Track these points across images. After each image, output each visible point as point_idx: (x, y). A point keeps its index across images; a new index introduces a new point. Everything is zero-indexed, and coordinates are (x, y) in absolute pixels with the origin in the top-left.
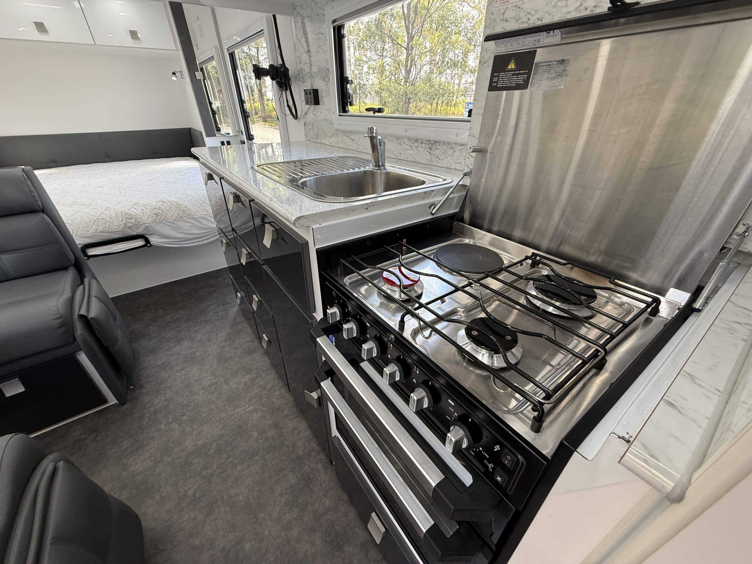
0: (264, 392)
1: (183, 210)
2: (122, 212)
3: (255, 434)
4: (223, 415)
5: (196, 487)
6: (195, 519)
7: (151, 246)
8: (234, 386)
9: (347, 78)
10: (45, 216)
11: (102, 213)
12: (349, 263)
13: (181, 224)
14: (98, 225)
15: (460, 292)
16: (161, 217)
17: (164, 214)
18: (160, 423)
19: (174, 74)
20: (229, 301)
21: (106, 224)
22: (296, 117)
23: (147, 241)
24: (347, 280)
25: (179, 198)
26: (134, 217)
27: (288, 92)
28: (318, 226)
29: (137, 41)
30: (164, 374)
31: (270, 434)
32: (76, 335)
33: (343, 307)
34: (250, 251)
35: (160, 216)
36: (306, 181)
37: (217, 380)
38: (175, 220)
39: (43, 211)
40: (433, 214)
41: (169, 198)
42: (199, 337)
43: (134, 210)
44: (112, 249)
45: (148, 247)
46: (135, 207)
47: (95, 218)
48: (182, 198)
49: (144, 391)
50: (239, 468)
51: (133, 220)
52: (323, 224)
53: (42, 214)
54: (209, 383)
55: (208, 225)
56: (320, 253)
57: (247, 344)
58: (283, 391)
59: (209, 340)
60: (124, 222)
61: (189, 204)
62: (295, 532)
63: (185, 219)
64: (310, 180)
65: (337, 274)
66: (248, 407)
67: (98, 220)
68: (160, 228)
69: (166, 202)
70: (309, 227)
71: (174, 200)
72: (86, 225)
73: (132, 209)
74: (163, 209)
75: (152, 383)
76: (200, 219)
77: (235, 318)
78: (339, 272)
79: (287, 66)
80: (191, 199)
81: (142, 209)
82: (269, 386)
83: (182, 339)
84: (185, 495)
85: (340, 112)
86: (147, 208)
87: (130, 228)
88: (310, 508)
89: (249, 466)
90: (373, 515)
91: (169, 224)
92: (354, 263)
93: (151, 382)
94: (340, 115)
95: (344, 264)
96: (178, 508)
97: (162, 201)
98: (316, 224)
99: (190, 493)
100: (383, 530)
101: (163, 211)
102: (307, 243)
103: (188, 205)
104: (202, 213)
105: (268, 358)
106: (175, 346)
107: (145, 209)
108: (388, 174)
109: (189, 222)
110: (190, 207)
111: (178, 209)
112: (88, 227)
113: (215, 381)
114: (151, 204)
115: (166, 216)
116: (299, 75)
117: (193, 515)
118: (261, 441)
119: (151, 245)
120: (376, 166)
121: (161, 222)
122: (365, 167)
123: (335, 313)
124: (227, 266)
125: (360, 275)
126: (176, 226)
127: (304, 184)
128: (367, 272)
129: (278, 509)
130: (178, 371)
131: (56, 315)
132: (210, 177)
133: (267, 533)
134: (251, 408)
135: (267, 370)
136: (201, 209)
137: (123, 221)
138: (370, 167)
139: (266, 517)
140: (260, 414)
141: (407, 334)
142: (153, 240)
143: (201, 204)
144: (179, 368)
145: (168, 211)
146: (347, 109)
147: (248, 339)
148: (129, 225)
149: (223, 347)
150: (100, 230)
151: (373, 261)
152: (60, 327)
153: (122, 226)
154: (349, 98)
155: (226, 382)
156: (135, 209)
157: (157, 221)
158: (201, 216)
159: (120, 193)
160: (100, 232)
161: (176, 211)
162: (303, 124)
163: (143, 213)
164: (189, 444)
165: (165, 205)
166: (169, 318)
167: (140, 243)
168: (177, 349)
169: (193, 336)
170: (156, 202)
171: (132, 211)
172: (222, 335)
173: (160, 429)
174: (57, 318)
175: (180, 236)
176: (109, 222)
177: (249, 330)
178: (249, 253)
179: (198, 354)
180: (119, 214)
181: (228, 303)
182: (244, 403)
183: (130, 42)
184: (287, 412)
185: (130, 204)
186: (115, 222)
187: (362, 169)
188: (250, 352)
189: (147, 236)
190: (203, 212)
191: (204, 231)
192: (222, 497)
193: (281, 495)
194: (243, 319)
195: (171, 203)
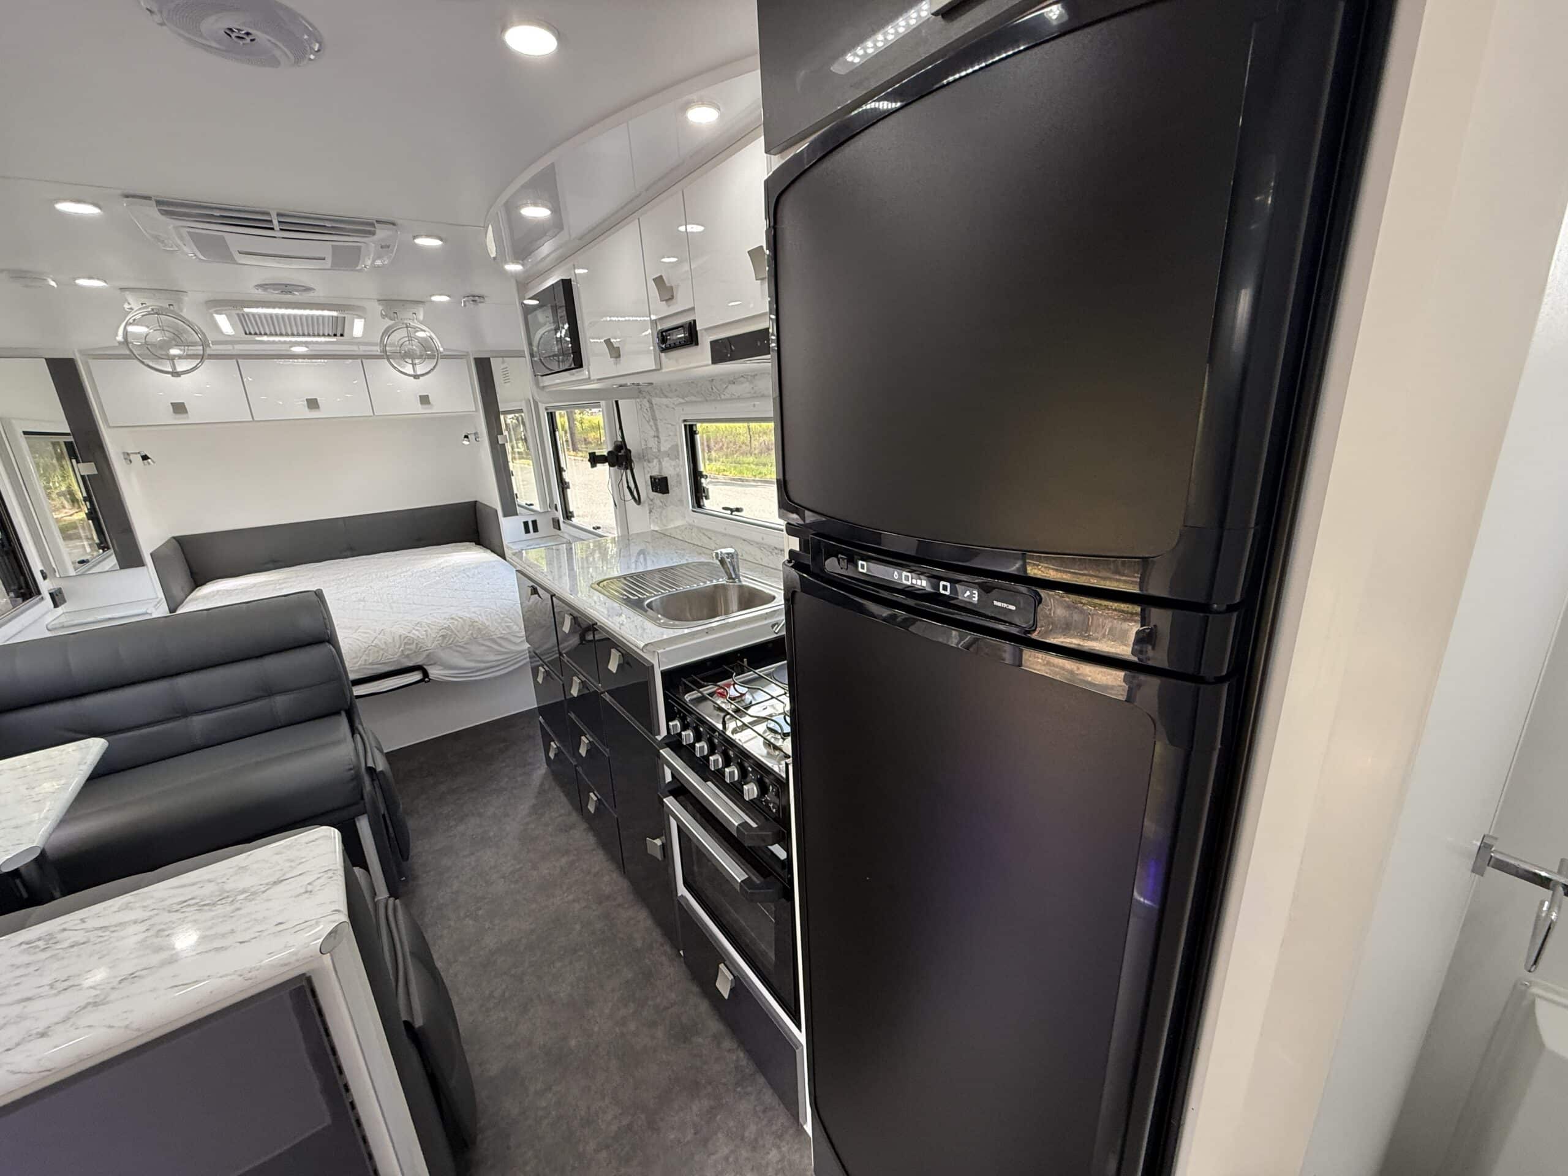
0: (588, 878)
1: (479, 629)
2: (400, 636)
3: (578, 927)
4: (534, 906)
5: (504, 986)
6: (506, 1019)
7: (429, 681)
8: (546, 871)
9: (701, 472)
10: (331, 647)
11: (376, 638)
12: (689, 682)
13: (474, 648)
14: (368, 655)
15: (774, 700)
16: (449, 639)
17: (454, 636)
18: (449, 920)
19: (466, 437)
20: (530, 760)
21: (378, 652)
22: (638, 501)
23: (426, 674)
24: (688, 697)
25: (474, 612)
26: (415, 642)
27: (629, 471)
28: (662, 650)
29: (427, 406)
30: (446, 862)
31: (598, 926)
32: (364, 791)
33: (683, 720)
34: (584, 679)
35: (447, 639)
36: (651, 602)
37: (521, 865)
38: (465, 644)
39: (329, 642)
40: (777, 633)
41: (460, 614)
42: (491, 811)
43: (417, 633)
44: (380, 687)
45: (426, 682)
46: (416, 628)
47: (366, 645)
48: (478, 613)
49: (420, 882)
50: (558, 964)
51: (413, 647)
52: (667, 649)
53: (327, 644)
54: (511, 869)
55: (509, 647)
56: (665, 674)
57: (561, 818)
58: (614, 875)
59: (507, 815)
60: (401, 649)
61: (487, 620)
62: (632, 1026)
63: (480, 641)
64: (655, 600)
65: (679, 692)
66: (567, 897)
67: (370, 648)
68: (446, 656)
69: (457, 618)
70: (654, 652)
71: (468, 616)
72: (354, 655)
73: (414, 631)
74: (454, 629)
75: (432, 873)
76: (499, 641)
77: (542, 784)
78: (681, 691)
79: (628, 447)
80: (490, 614)
81: (426, 631)
82: (597, 868)
83: (467, 815)
84: (491, 996)
85: (693, 507)
86: (432, 629)
87: (408, 656)
88: (650, 1003)
89: (571, 963)
90: (722, 966)
91: (458, 649)
92: (695, 683)
93: (430, 871)
94: (693, 511)
95: (685, 684)
96: (484, 1009)
97: (452, 619)
98: (660, 648)
99: (497, 994)
100: (731, 977)
101: (452, 631)
102: (653, 666)
103: (485, 621)
104: (504, 632)
105: (594, 836)
106: (456, 825)
107: (429, 630)
108: (741, 587)
109: (483, 645)
110: (487, 624)
111: (472, 628)
112: (356, 657)
113: (518, 867)
114: (439, 623)
115: (455, 638)
116: (643, 457)
117: (502, 1015)
118: (586, 935)
119: (430, 679)
120: (729, 579)
121: (448, 647)
122: (718, 580)
123: (676, 725)
124: (536, 706)
125: (701, 692)
126: (466, 651)
127: (650, 605)
128: (707, 690)
129: (610, 1004)
130: (465, 856)
131: (350, 764)
132: (534, 591)
133: (596, 1029)
134: (571, 897)
135: (594, 850)
136: (502, 627)
137: (399, 648)
138: (722, 581)
139: (596, 1014)
140: (584, 904)
141: (729, 733)
142: (434, 672)
143: (502, 619)
144: (466, 853)
145: (458, 632)
146: (702, 504)
147: (563, 811)
148: (407, 653)
149: (527, 824)
150: (370, 661)
151: (715, 679)
152: (352, 780)
153: (399, 654)
154: (704, 492)
155: (535, 867)
156: (417, 630)
157: (443, 645)
158: (502, 635)
159: (392, 608)
160: (370, 664)
161: (469, 630)
162: (648, 512)
163: (427, 636)
164: (490, 941)
165: (456, 623)
166: (443, 788)
167: (416, 676)
168: (461, 828)
169: (482, 810)
170: (445, 619)
171: (414, 634)
172: (524, 807)
173: (449, 927)
174: (351, 769)
175: (472, 665)
176: (383, 649)
177: (564, 799)
178: (582, 682)
179: (492, 834)
180: (397, 638)
181: (530, 764)
182: (561, 892)
183: (419, 409)
184: (620, 900)
185: (409, 624)
186: (390, 649)
187: (715, 582)
188: (566, 829)
189: (425, 667)
190: (504, 630)
191: (506, 656)
192: (539, 996)
193: (613, 990)
194: (553, 784)
195: (464, 621)
